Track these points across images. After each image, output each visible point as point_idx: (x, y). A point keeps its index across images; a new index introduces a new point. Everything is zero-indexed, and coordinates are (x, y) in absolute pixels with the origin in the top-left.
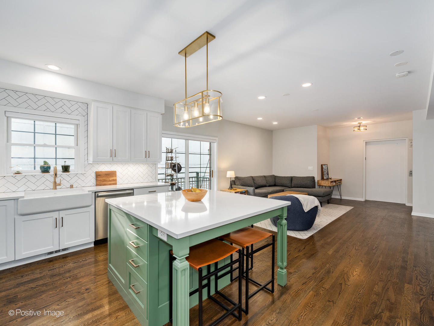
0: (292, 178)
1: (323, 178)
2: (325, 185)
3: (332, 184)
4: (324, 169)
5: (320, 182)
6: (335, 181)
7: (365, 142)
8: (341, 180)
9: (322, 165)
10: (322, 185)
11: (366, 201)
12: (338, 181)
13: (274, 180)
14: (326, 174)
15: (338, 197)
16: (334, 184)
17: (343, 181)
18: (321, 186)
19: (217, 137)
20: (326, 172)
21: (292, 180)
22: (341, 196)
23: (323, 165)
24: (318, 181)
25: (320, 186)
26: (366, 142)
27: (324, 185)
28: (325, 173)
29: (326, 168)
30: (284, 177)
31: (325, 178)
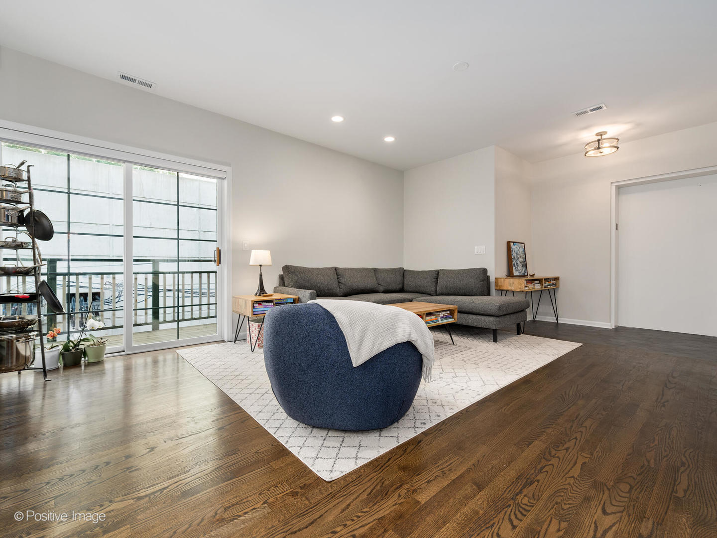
0: (437, 274)
1: (510, 274)
2: (513, 288)
3: (531, 286)
4: (513, 253)
5: (501, 283)
6: (540, 281)
7: (616, 186)
8: (557, 279)
9: (508, 243)
10: (505, 288)
11: (618, 329)
12: (547, 280)
13: (400, 278)
14: (520, 265)
15: (551, 319)
16: (538, 287)
17: (561, 282)
18: (504, 290)
19: (229, 165)
20: (521, 260)
21: (437, 278)
22: (557, 316)
23: (512, 244)
24: (496, 279)
25: (501, 291)
26: (618, 188)
27: (510, 288)
28: (518, 261)
29: (521, 250)
30: (422, 271)
31: (516, 273)
